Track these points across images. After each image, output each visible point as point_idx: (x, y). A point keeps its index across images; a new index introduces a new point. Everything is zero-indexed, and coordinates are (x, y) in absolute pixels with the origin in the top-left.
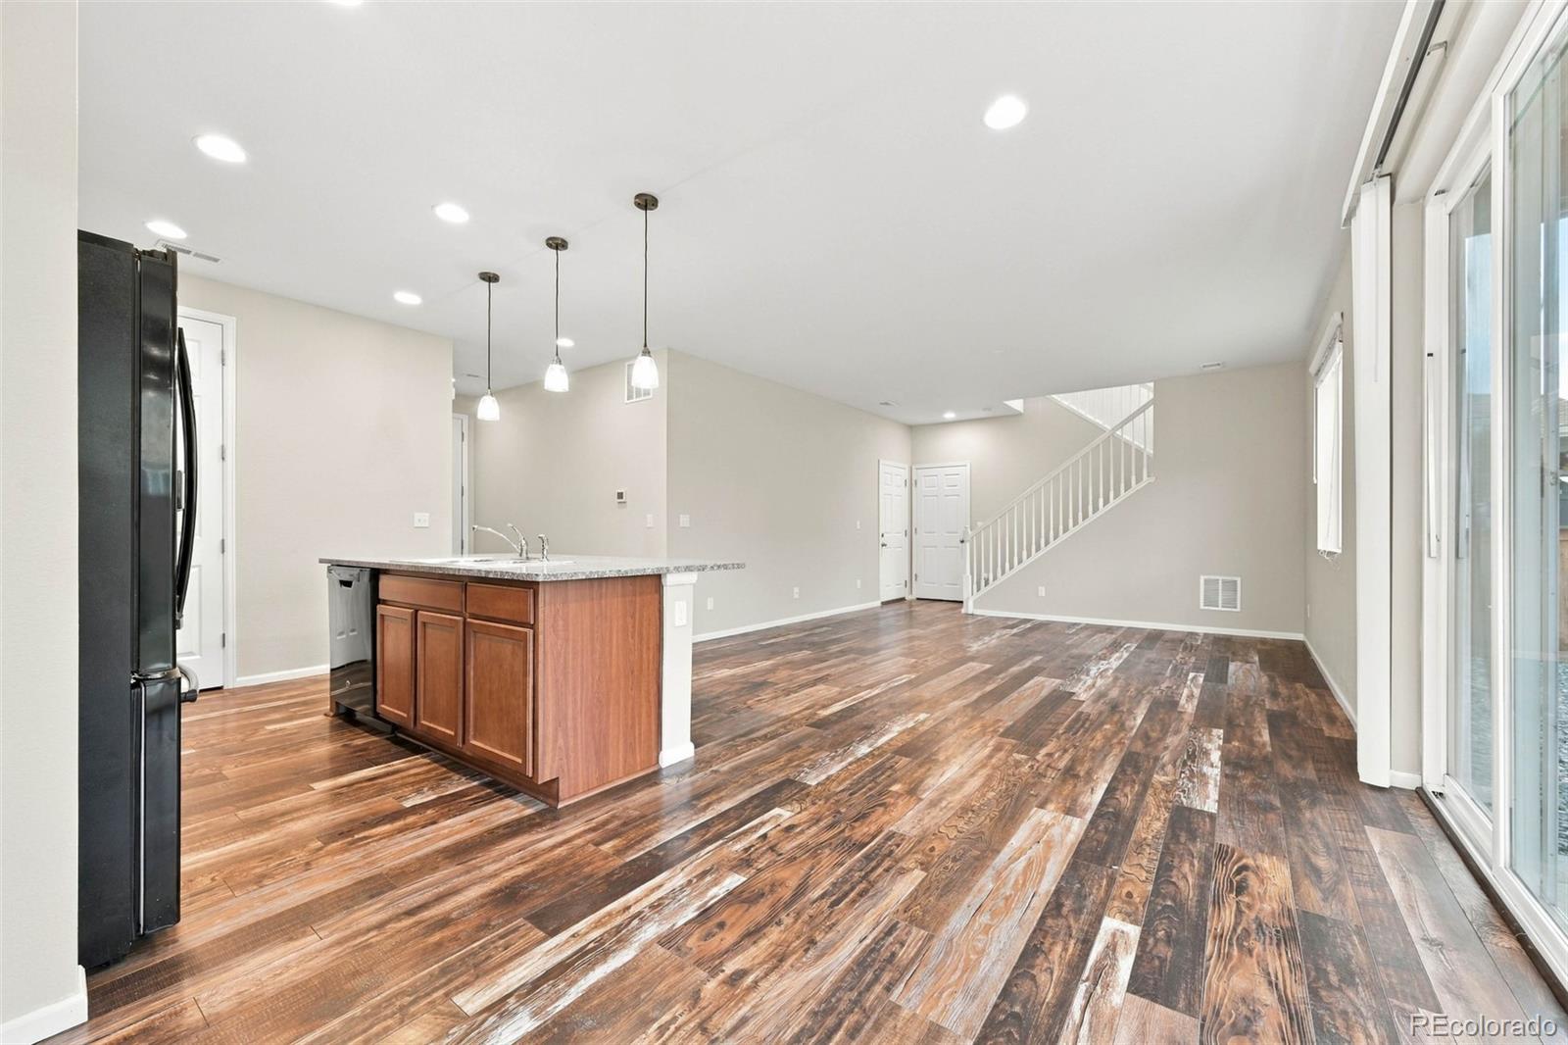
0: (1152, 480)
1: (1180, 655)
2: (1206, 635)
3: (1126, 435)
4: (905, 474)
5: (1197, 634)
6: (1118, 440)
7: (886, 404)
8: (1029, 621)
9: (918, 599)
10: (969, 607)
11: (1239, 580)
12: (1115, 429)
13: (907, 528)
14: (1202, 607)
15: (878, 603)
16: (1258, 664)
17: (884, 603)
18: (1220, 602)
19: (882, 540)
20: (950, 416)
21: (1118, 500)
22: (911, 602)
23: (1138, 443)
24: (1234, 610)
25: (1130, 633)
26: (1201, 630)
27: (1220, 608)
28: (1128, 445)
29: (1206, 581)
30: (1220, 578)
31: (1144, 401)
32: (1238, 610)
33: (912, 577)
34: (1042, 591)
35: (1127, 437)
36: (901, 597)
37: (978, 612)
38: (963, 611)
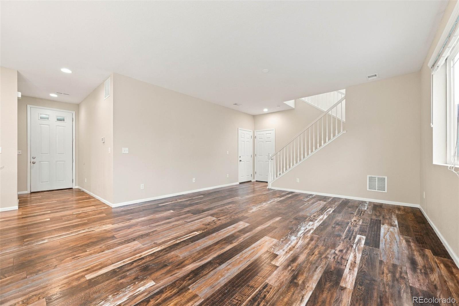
0: (345, 132)
1: (354, 219)
2: (370, 203)
3: (333, 113)
4: (251, 134)
5: (365, 202)
6: (330, 116)
7: (236, 104)
8: (292, 193)
9: (256, 181)
10: (270, 186)
11: (386, 178)
12: (328, 111)
13: (252, 154)
14: (368, 189)
15: (238, 183)
16: (397, 227)
17: (240, 183)
18: (377, 188)
19: (240, 159)
20: (266, 110)
21: (330, 141)
22: (254, 182)
23: (339, 116)
24: (383, 191)
25: (335, 200)
26: (368, 200)
27: (377, 191)
28: (334, 118)
29: (369, 177)
30: (377, 176)
31: (340, 98)
32: (386, 191)
33: (255, 173)
34: (298, 180)
35: (334, 114)
36: (250, 180)
37: (273, 188)
38: (268, 187)
